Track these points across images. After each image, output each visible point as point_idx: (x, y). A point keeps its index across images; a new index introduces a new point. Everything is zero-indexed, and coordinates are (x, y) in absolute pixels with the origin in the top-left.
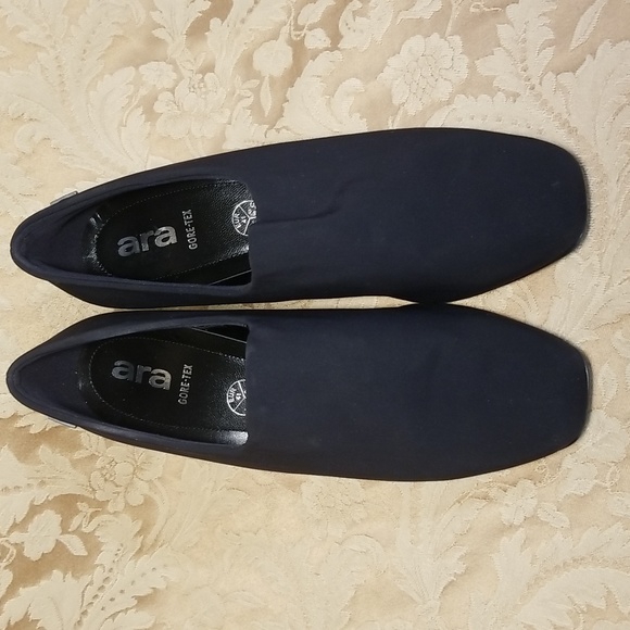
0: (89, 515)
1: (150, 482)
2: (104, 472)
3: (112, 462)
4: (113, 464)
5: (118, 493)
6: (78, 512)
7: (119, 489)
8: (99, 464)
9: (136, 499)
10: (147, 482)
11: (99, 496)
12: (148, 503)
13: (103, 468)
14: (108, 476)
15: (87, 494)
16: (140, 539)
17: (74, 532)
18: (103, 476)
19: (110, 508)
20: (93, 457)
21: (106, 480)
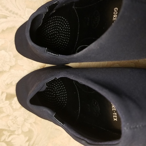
0: (8, 135)
1: (31, 124)
2: (13, 120)
3: (16, 117)
4: (16, 118)
5: (19, 128)
6: (4, 134)
7: (19, 126)
8: (11, 118)
9: (26, 129)
10: (30, 123)
11: (11, 129)
12: (30, 131)
13: (12, 119)
14: (14, 122)
15: (6, 128)
16: (28, 143)
17: (3, 141)
18: (13, 122)
19: (16, 133)
20: (8, 116)
21: (14, 123)
